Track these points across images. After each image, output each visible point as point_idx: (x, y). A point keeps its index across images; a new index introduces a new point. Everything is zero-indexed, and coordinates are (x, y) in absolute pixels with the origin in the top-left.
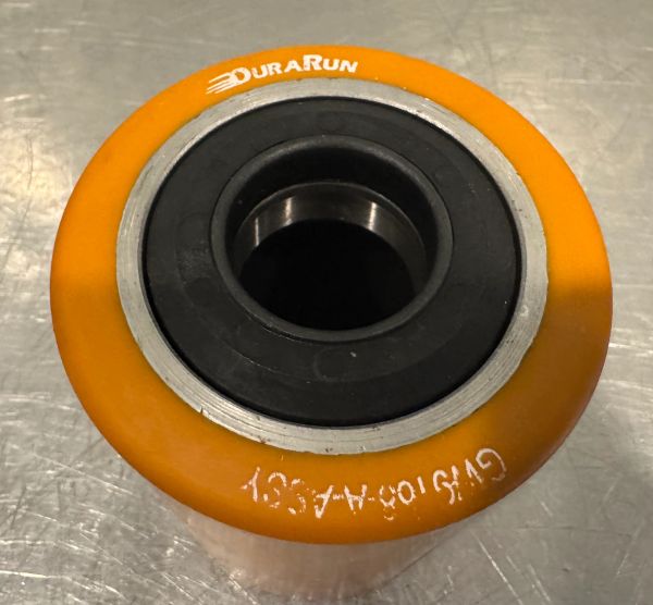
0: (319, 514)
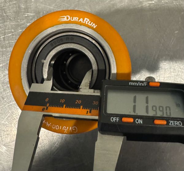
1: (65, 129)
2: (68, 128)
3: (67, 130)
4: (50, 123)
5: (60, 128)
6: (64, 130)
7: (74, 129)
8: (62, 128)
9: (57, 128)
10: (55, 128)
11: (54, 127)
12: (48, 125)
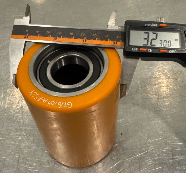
0: (38, 100)
1: (60, 104)
2: (63, 103)
3: (62, 105)
4: (47, 100)
5: (56, 104)
6: (59, 106)
7: (69, 105)
8: (57, 103)
9: (53, 104)
10: (51, 104)
11: (50, 102)
12: (44, 101)
